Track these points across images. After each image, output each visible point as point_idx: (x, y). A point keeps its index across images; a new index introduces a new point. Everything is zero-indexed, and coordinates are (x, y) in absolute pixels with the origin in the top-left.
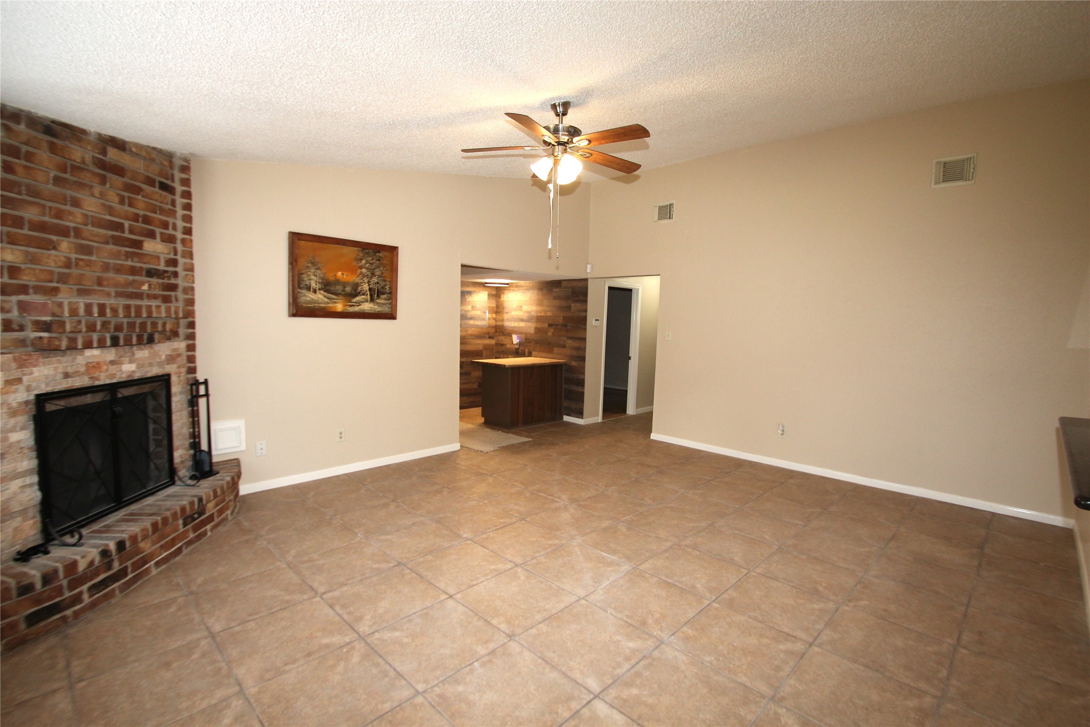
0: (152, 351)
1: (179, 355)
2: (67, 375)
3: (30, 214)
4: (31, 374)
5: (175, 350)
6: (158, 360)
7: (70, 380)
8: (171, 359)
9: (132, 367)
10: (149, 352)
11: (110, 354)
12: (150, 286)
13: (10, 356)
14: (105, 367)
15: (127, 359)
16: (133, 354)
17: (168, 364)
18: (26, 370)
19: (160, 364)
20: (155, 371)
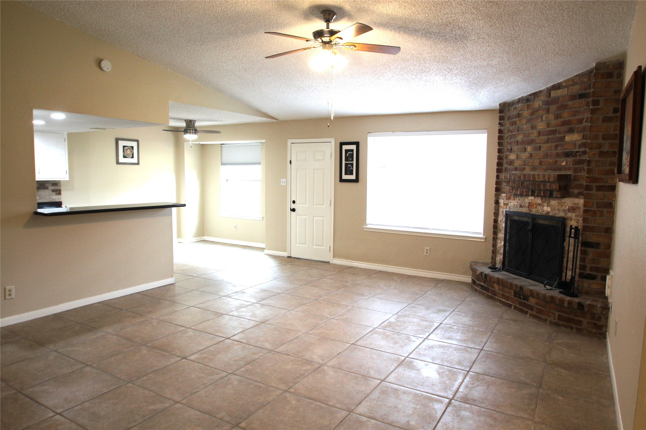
0: (560, 202)
1: (579, 208)
2: (521, 206)
3: (520, 138)
4: (511, 203)
5: (575, 204)
6: (564, 208)
7: (522, 209)
8: (573, 209)
9: (549, 209)
10: (558, 202)
11: (539, 201)
12: (566, 163)
13: (505, 194)
14: (535, 206)
15: (546, 204)
16: (550, 202)
17: (569, 212)
18: (510, 201)
19: (564, 211)
20: (562, 214)
